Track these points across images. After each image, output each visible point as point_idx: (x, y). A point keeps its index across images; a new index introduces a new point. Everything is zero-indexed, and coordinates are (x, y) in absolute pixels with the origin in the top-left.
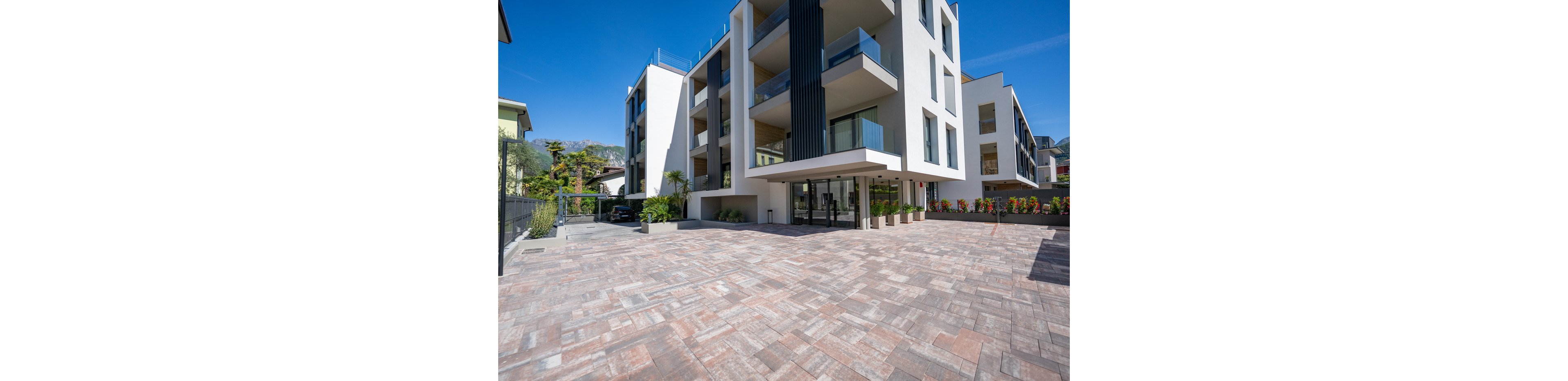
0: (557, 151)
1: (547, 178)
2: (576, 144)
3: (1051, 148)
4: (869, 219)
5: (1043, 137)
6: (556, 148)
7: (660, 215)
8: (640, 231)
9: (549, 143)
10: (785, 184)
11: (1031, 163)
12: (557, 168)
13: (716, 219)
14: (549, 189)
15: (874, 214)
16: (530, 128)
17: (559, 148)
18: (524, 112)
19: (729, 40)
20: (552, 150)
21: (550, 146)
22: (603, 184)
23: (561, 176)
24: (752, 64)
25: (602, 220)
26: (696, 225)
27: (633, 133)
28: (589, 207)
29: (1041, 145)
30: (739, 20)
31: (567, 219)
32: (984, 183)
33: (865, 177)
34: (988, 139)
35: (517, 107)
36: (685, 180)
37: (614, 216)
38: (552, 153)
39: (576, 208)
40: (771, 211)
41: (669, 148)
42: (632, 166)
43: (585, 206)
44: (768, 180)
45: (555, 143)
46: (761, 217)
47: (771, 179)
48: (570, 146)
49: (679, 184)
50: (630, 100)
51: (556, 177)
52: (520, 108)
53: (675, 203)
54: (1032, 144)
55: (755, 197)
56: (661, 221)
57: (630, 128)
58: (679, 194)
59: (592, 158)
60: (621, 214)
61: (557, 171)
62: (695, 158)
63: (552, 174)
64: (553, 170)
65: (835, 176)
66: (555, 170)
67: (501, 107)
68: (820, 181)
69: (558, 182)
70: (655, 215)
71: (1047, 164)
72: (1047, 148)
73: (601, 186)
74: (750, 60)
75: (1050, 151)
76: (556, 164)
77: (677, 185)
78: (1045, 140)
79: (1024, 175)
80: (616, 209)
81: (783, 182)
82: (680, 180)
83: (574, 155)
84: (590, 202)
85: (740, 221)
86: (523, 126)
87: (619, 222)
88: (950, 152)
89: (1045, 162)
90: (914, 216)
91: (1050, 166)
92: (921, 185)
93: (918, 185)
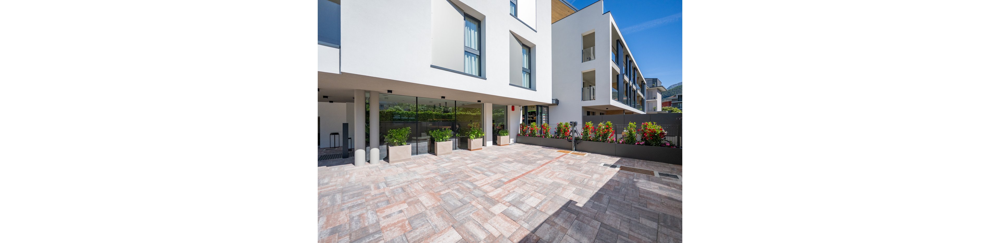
3: (658, 87)
5: (653, 79)
11: (639, 96)
29: (651, 85)
32: (584, 108)
34: (588, 66)
54: (643, 81)
71: (655, 98)
72: (655, 87)
75: (658, 89)
78: (655, 81)
79: (619, 99)
88: (530, 72)
89: (653, 97)
90: (495, 143)
91: (657, 100)
92: (513, 109)
93: (510, 108)
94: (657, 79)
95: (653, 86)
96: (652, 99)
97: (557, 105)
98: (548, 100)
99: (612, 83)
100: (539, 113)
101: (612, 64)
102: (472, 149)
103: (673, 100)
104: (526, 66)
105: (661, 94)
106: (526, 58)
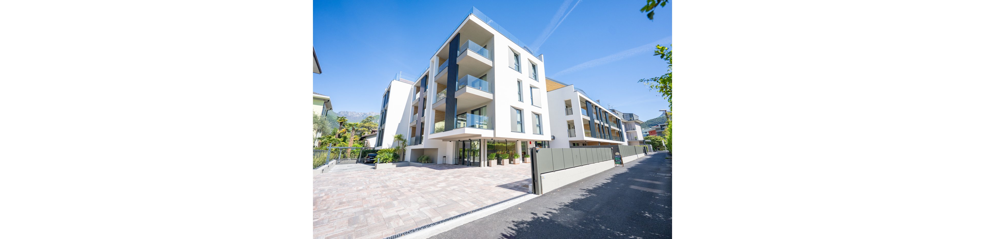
0: (342, 122)
1: (333, 137)
2: (365, 114)
3: (636, 120)
4: (486, 162)
5: (629, 115)
6: (342, 120)
7: (385, 159)
8: (374, 168)
9: (339, 118)
10: (452, 142)
11: (615, 131)
12: (341, 131)
13: (417, 162)
14: (333, 144)
15: (489, 159)
16: (331, 109)
17: (344, 120)
18: (328, 101)
19: (429, 71)
20: (340, 121)
21: (339, 119)
22: (367, 140)
23: (343, 136)
24: (437, 84)
25: (360, 162)
26: (408, 164)
27: (383, 112)
28: (355, 154)
29: (629, 118)
30: (433, 62)
31: (339, 161)
32: (570, 142)
33: (484, 139)
34: (570, 118)
35: (325, 99)
36: (404, 139)
37: (366, 160)
38: (340, 123)
39: (348, 154)
40: (445, 157)
41: (400, 122)
42: (380, 131)
43: (353, 153)
44: (443, 140)
45: (342, 117)
46: (439, 160)
47: (445, 139)
48: (361, 116)
49: (401, 142)
50: (384, 96)
51: (339, 136)
52: (326, 99)
53: (397, 153)
55: (437, 149)
56: (385, 162)
57: (382, 110)
58: (400, 147)
59: (370, 124)
60: (371, 159)
61: (341, 133)
62: (413, 127)
63: (337, 135)
64: (338, 133)
65: (468, 139)
66: (340, 132)
67: (314, 98)
68: (467, 141)
69: (340, 139)
70: (382, 159)
73: (366, 141)
74: (435, 82)
76: (340, 129)
77: (399, 142)
79: (593, 135)
80: (369, 155)
81: (450, 141)
82: (402, 140)
83: (352, 124)
84: (356, 151)
85: (428, 163)
86: (327, 107)
87: (368, 163)
88: (540, 126)
89: (633, 128)
90: (523, 160)
91: (636, 131)
92: (530, 143)
93: (529, 143)
94: (632, 114)
95: (631, 120)
96: (632, 130)
97: (554, 139)
98: (549, 138)
99: (584, 125)
100: (543, 145)
101: (582, 117)
102: (516, 163)
103: (657, 129)
104: (538, 124)
105: (640, 126)
106: (537, 119)
